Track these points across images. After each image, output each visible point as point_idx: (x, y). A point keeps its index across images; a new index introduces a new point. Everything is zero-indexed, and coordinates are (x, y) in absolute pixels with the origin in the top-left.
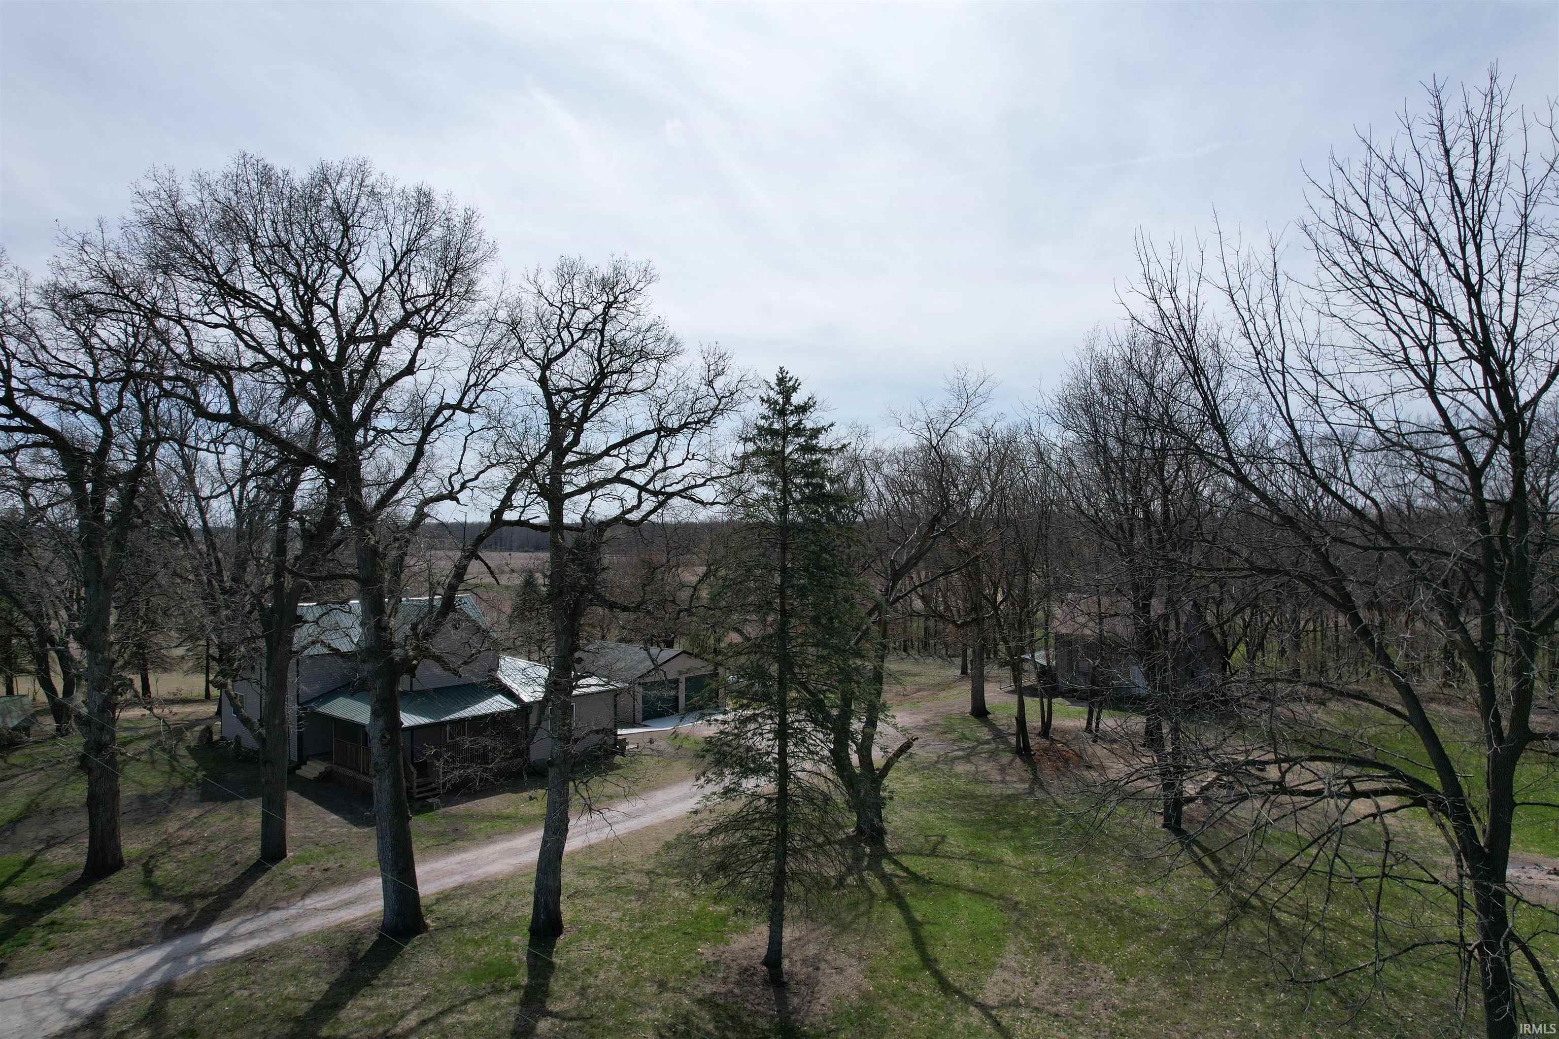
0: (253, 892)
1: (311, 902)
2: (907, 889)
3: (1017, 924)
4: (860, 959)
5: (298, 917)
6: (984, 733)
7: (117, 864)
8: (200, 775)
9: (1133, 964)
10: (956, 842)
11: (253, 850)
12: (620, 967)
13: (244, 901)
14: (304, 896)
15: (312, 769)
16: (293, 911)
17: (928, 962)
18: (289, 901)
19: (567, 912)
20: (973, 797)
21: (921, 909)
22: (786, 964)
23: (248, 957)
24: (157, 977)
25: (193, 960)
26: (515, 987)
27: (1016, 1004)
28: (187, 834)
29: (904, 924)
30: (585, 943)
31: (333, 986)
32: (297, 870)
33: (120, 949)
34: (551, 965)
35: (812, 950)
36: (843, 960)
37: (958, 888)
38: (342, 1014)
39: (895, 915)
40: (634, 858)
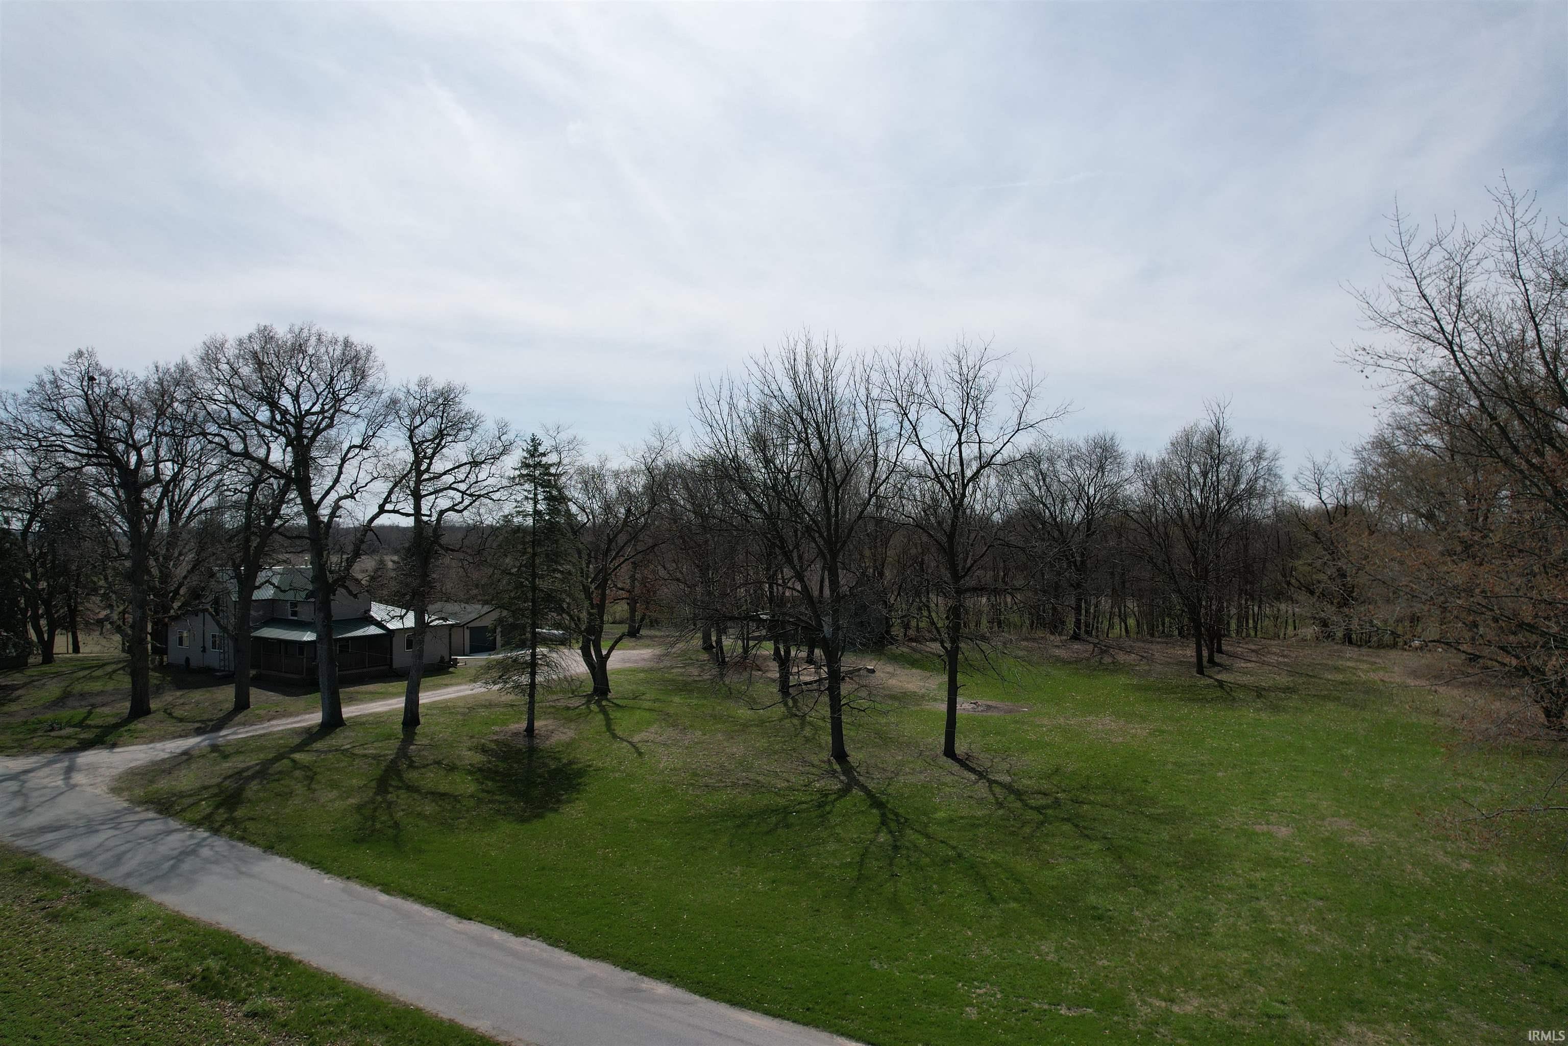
1: (275, 722)
2: (611, 709)
4: (575, 730)
7: (148, 712)
9: (713, 730)
10: (650, 695)
11: (230, 706)
12: (451, 733)
13: (236, 722)
16: (266, 725)
17: (610, 730)
18: (261, 721)
19: (422, 720)
21: (613, 714)
22: (535, 732)
23: (252, 738)
24: (204, 745)
25: (220, 740)
26: (397, 738)
27: (647, 741)
28: (180, 701)
29: (603, 720)
30: (433, 727)
31: (304, 740)
32: (263, 712)
33: (173, 737)
34: (415, 733)
35: (550, 727)
36: (566, 730)
39: (600, 717)
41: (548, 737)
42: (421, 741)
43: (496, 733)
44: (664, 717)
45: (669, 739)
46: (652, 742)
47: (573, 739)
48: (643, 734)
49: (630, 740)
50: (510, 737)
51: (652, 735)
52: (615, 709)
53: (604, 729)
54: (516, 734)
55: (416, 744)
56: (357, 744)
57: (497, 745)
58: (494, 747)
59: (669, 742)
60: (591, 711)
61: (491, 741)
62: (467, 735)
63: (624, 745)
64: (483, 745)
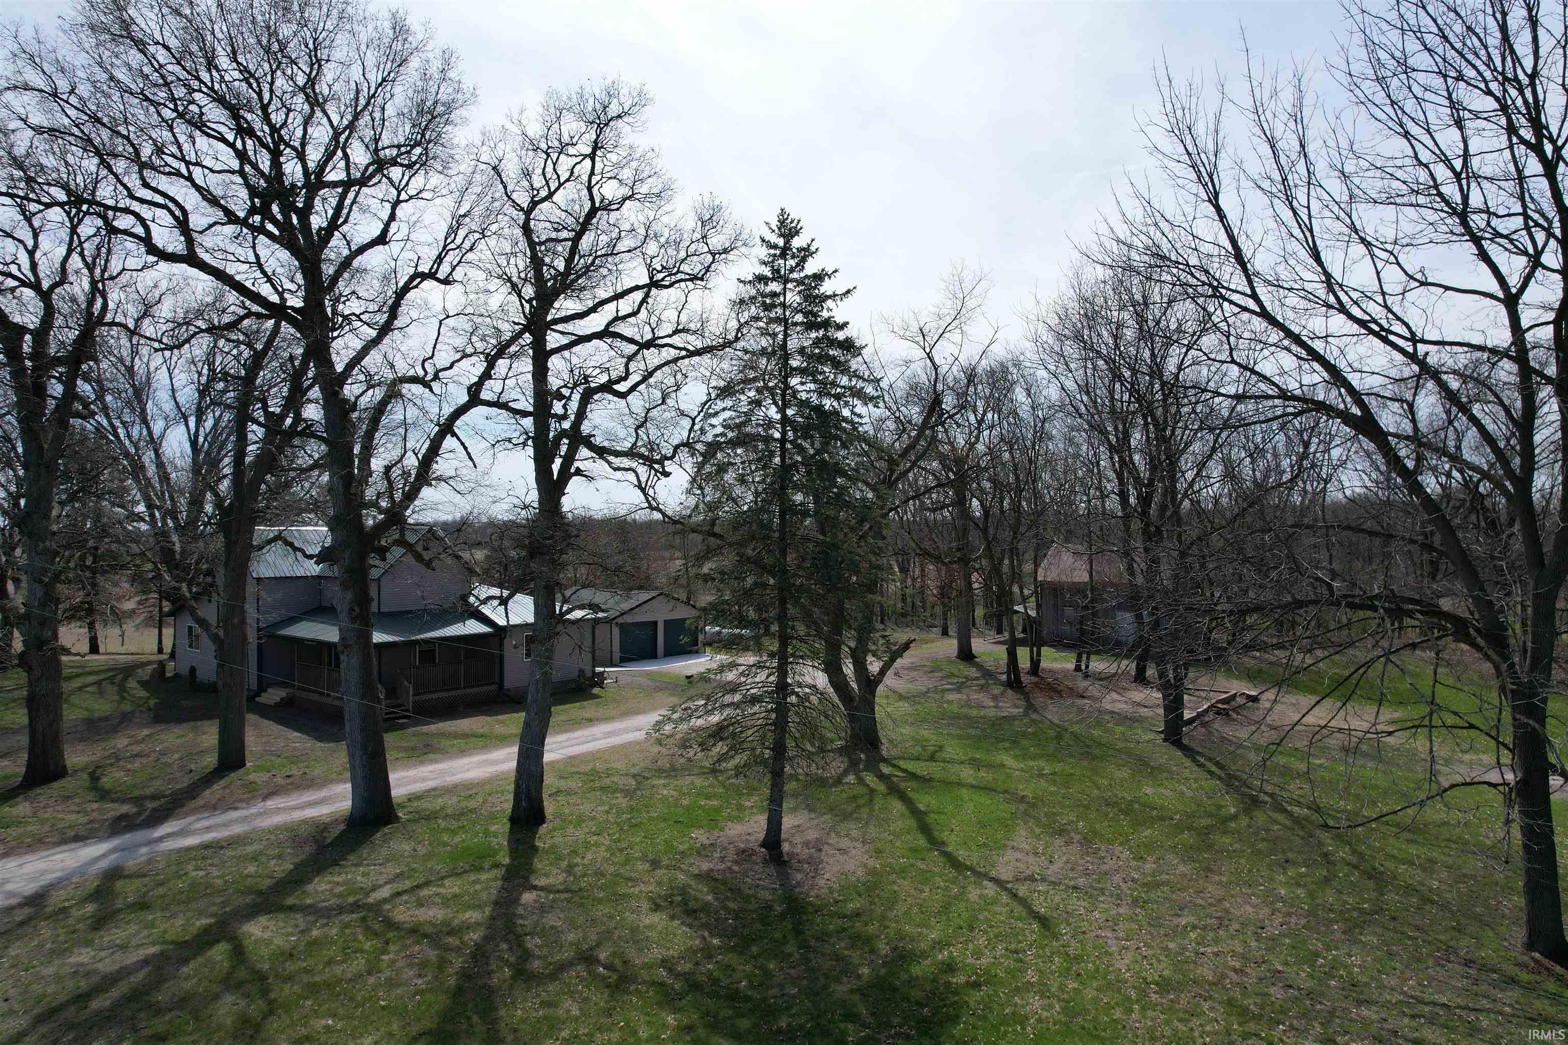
0: (208, 795)
1: (271, 803)
2: (908, 786)
3: (1025, 813)
4: (864, 842)
5: (260, 814)
6: (973, 672)
7: (61, 772)
8: (152, 702)
9: (1149, 846)
10: (953, 750)
11: (211, 760)
12: (609, 849)
13: (200, 802)
14: (266, 797)
15: (273, 696)
16: (253, 811)
17: (935, 843)
18: (248, 802)
19: (549, 807)
20: (967, 717)
21: (924, 801)
22: (786, 847)
23: (206, 846)
24: (104, 864)
25: (144, 850)
26: (497, 866)
27: (1031, 879)
28: (136, 749)
29: (907, 813)
30: (570, 830)
31: (297, 866)
32: (259, 778)
33: (63, 841)
34: (535, 849)
35: (812, 835)
36: (845, 843)
37: (960, 784)
38: (310, 888)
39: (897, 806)
40: (618, 765)
41: (815, 864)
42: (547, 875)
43: (703, 851)
44: (1022, 807)
45: (1072, 869)
46: (1043, 880)
47: (873, 872)
48: (1010, 855)
49: (993, 873)
50: (736, 862)
51: (1031, 859)
52: (914, 784)
53: (922, 842)
54: (744, 854)
55: (535, 888)
56: (408, 884)
57: (715, 891)
58: (710, 898)
59: (1081, 881)
60: (872, 791)
61: (698, 877)
62: (644, 858)
63: (990, 890)
64: (683, 891)
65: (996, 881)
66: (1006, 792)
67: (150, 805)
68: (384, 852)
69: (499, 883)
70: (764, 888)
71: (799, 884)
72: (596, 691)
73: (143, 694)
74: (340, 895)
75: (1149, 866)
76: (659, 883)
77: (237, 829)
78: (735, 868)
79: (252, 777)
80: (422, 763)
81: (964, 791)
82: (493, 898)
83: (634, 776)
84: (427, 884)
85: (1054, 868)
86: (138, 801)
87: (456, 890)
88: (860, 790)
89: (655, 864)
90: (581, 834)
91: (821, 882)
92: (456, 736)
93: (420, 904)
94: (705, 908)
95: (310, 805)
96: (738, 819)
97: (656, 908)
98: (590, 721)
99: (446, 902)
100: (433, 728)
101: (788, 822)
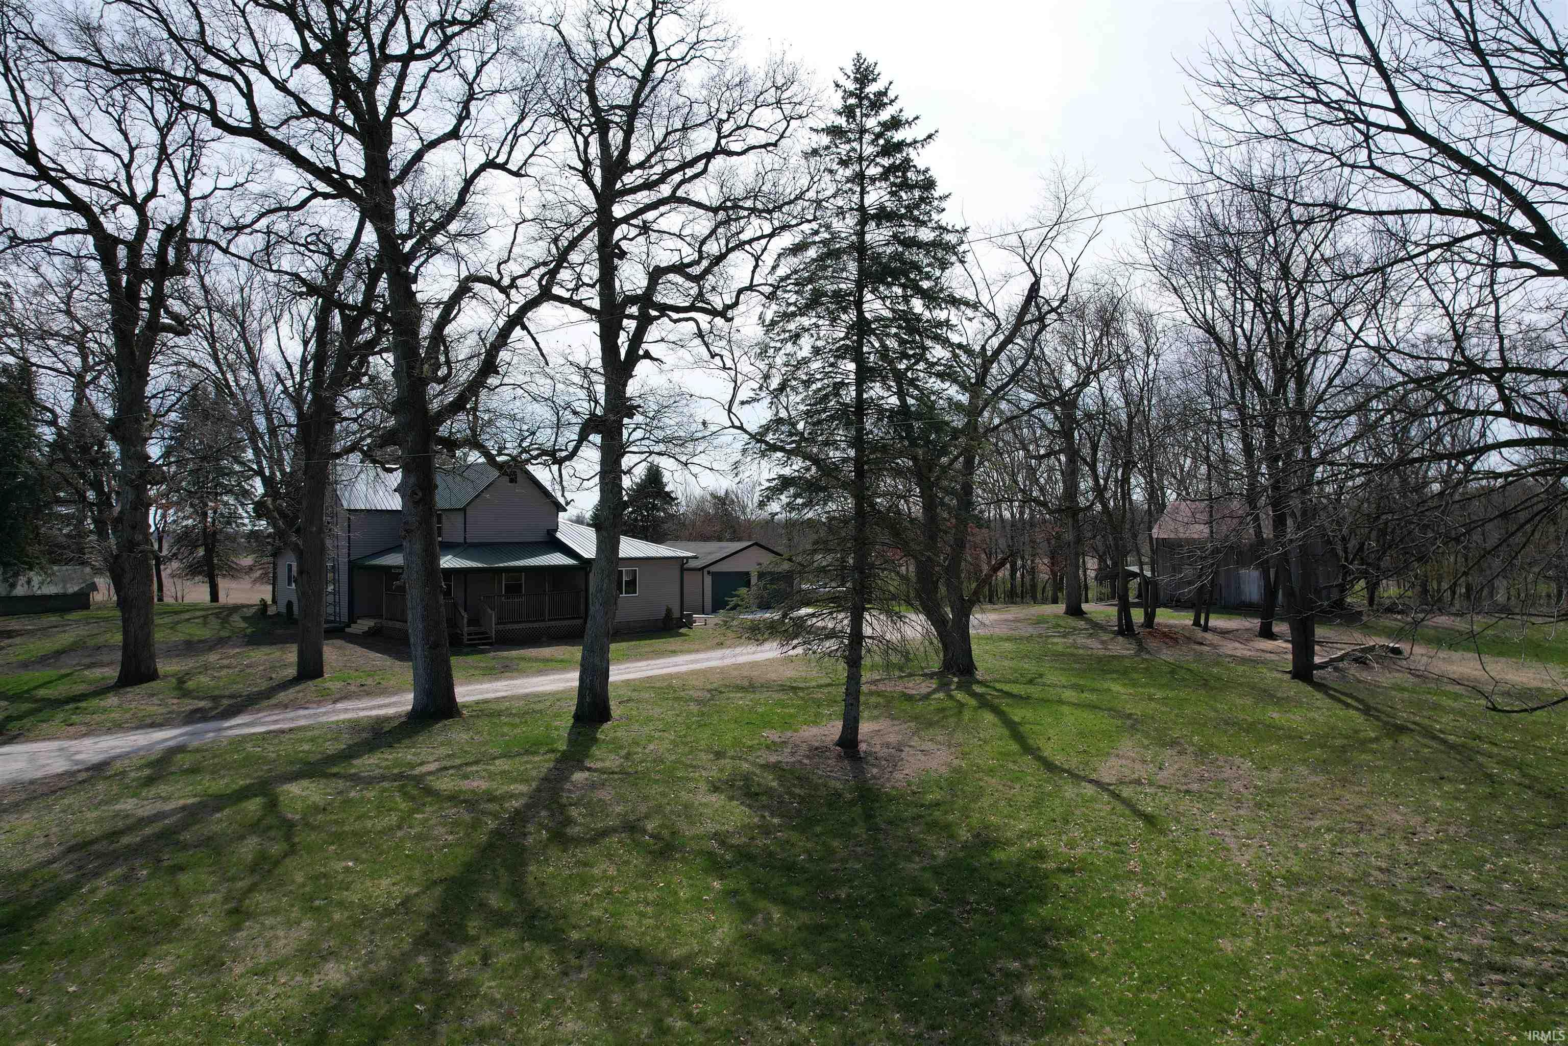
0: (282, 696)
1: (343, 706)
2: (1003, 704)
3: (1132, 727)
4: (949, 746)
5: (326, 713)
6: (1082, 624)
7: (151, 678)
8: (249, 631)
9: (1275, 758)
10: (1055, 678)
11: (289, 673)
12: (673, 742)
13: (273, 701)
14: (337, 701)
15: (363, 625)
16: (323, 710)
17: (1027, 749)
18: (319, 703)
19: (616, 710)
20: (1072, 655)
21: (1017, 714)
22: (863, 747)
23: (270, 732)
24: (171, 743)
25: (210, 736)
26: (553, 751)
27: (1138, 782)
28: (225, 662)
29: (999, 723)
30: (636, 727)
31: (350, 747)
32: (334, 686)
33: (137, 728)
34: (595, 740)
35: (892, 739)
36: (928, 746)
37: (1061, 702)
38: (355, 762)
39: (989, 717)
40: (696, 683)
41: (894, 763)
42: (602, 760)
43: (772, 747)
44: (1129, 722)
45: (1185, 776)
46: (1151, 784)
47: (957, 770)
48: (1113, 761)
49: (1094, 776)
50: (808, 757)
51: (1138, 766)
52: (1009, 701)
53: (1014, 747)
54: (817, 752)
55: (589, 769)
56: (458, 762)
57: (780, 779)
58: (775, 784)
59: (1195, 787)
60: (961, 705)
61: (766, 767)
62: (709, 750)
63: (1089, 790)
64: (747, 778)
65: (1097, 783)
66: (1110, 710)
67: (225, 702)
68: (440, 739)
69: (551, 765)
70: (835, 778)
71: (874, 777)
72: (683, 630)
73: (243, 625)
74: (387, 767)
75: (1275, 774)
76: (721, 770)
77: (303, 722)
78: (806, 761)
79: (327, 685)
80: (497, 679)
81: (1065, 709)
82: (542, 775)
83: (709, 691)
84: (477, 762)
85: (1165, 773)
86: (215, 699)
87: (506, 767)
88: (949, 704)
89: (719, 755)
90: (646, 730)
91: (898, 775)
92: (537, 660)
93: (466, 777)
94: (769, 792)
95: (380, 707)
96: (815, 723)
97: (715, 789)
98: (674, 653)
99: (491, 776)
100: (514, 653)
101: (865, 728)
